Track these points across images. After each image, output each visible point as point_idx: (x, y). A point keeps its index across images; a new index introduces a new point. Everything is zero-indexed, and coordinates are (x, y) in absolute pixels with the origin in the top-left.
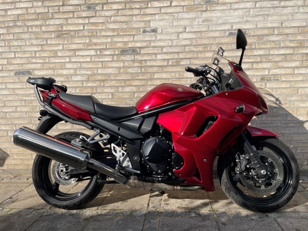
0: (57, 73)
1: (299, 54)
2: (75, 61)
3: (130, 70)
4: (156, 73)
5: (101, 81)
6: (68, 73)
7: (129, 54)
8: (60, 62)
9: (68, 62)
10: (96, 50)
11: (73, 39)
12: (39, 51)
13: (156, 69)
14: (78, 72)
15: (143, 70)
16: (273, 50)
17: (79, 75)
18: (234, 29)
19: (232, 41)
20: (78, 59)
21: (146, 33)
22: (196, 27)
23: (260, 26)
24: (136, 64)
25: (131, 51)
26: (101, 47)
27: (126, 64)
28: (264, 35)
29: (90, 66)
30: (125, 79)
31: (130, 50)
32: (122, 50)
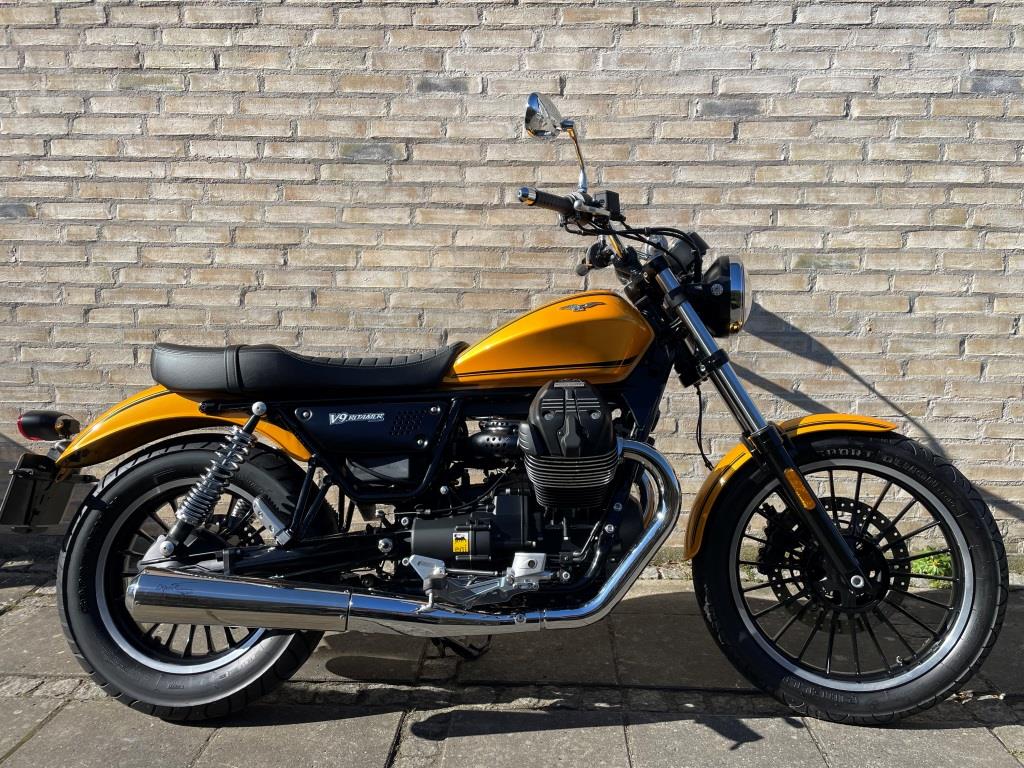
0: (124, 215)
1: (922, 185)
2: (186, 175)
3: (374, 216)
4: (459, 227)
5: (276, 247)
6: (162, 217)
7: (372, 162)
8: (133, 180)
9: (160, 181)
10: (259, 142)
11: (179, 101)
12: (60, 137)
13: (461, 215)
14: (195, 216)
15: (419, 218)
16: (843, 168)
17: (201, 224)
18: (720, 92)
19: (713, 133)
20: (197, 169)
21: (430, 90)
22: (598, 81)
23: (806, 86)
24: (396, 197)
25: (380, 150)
26: (278, 132)
27: (363, 195)
28: (817, 120)
29: (239, 195)
30: (358, 246)
31: (376, 146)
32: (350, 147)
